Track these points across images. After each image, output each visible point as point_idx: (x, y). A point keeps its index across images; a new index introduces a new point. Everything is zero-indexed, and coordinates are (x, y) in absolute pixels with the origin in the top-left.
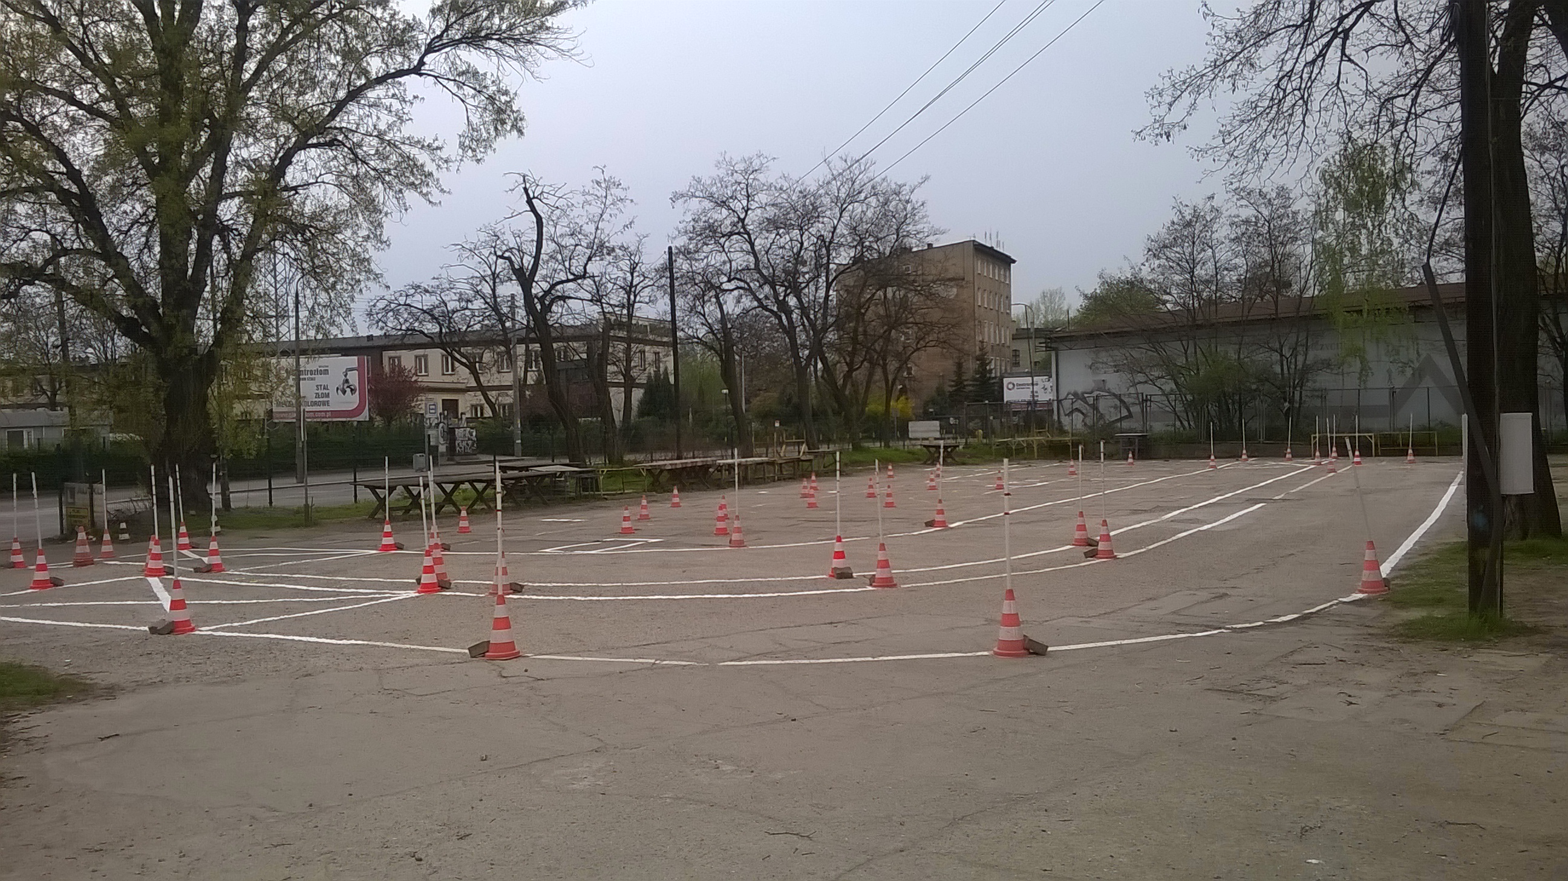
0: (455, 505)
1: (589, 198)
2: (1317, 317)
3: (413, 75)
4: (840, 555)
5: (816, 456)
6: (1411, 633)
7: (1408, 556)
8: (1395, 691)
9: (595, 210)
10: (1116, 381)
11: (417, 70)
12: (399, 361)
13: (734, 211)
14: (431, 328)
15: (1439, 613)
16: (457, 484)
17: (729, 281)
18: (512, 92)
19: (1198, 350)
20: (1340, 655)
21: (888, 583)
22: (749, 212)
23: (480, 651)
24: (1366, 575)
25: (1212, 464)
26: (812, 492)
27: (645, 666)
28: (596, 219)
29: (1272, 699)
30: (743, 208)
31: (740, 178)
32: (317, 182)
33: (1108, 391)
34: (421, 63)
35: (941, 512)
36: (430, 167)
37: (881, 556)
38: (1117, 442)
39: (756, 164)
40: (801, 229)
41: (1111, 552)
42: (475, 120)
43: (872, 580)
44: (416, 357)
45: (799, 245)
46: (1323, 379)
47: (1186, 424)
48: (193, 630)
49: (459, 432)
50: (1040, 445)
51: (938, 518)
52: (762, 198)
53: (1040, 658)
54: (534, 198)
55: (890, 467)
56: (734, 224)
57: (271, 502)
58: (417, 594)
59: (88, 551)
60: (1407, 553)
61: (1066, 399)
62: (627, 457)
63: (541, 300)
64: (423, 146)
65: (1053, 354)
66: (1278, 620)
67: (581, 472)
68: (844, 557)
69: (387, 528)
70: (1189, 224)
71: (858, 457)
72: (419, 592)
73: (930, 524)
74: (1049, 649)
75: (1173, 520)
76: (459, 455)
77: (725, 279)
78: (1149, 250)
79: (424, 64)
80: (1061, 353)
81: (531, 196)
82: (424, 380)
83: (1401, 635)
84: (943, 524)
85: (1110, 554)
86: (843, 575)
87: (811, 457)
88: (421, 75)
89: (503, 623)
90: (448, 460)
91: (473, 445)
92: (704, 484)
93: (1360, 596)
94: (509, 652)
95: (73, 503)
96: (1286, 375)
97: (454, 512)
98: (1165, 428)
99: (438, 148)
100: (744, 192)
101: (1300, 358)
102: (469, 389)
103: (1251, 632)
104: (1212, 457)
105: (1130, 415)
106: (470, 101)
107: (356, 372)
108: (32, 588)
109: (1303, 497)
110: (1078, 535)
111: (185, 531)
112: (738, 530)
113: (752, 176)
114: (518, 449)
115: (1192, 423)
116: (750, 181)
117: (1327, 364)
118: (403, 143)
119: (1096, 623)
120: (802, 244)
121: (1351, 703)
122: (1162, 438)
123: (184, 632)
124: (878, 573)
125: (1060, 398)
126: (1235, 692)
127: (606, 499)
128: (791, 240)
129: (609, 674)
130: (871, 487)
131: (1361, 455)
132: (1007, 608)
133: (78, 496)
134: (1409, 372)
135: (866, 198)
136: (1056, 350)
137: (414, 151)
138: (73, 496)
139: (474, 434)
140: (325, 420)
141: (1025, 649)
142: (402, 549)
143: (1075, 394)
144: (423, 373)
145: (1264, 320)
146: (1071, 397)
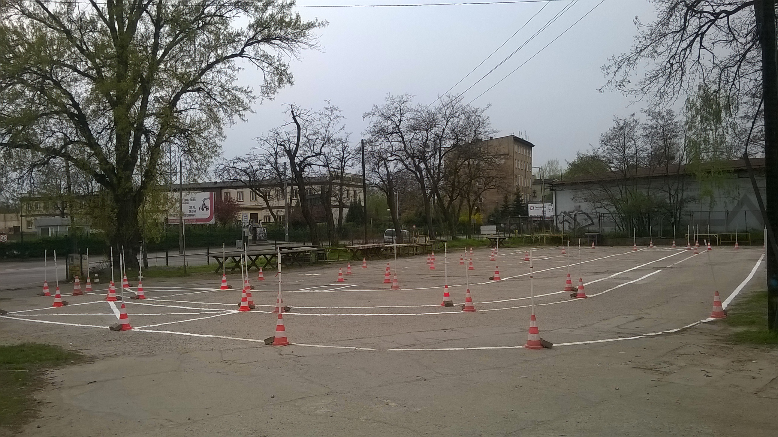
0: (257, 266)
1: (322, 116)
2: (688, 175)
3: (238, 57)
4: (447, 295)
5: (434, 243)
6: (739, 339)
7: (736, 298)
8: (731, 370)
9: (326, 121)
10: (585, 206)
11: (241, 55)
12: (230, 194)
13: (394, 122)
14: (245, 178)
15: (753, 329)
16: (258, 256)
17: (391, 156)
18: (287, 64)
19: (627, 191)
20: (702, 350)
21: (471, 309)
22: (402, 122)
23: (270, 341)
24: (715, 309)
25: (635, 248)
26: (432, 261)
27: (351, 350)
28: (326, 126)
29: (667, 373)
30: (399, 120)
31: (397, 106)
32: (191, 108)
33: (582, 211)
34: (243, 51)
35: (497, 273)
36: (246, 101)
37: (468, 296)
38: (586, 237)
39: (405, 98)
40: (427, 131)
41: (584, 294)
42: (268, 78)
43: (463, 308)
44: (238, 192)
45: (426, 138)
46: (691, 206)
47: (621, 228)
48: (131, 328)
49: (258, 230)
50: (547, 238)
51: (496, 276)
52: (408, 115)
53: (549, 350)
54: (296, 116)
55: (471, 249)
56: (394, 128)
57: (167, 264)
58: (239, 312)
59: (80, 288)
60: (735, 297)
61: (560, 215)
62: (341, 243)
63: (299, 165)
64: (242, 91)
65: (554, 192)
66: (670, 331)
67: (318, 250)
68: (449, 296)
69: (224, 278)
70: (622, 128)
71: (455, 243)
72: (239, 310)
73: (492, 279)
74: (554, 345)
75: (615, 278)
76: (258, 240)
77: (390, 155)
78: (602, 141)
79: (244, 51)
80: (558, 193)
81: (295, 115)
82: (242, 204)
83: (733, 341)
84: (498, 279)
85: (583, 296)
86: (449, 305)
87: (432, 243)
88: (242, 57)
89: (281, 328)
90: (253, 243)
91: (265, 236)
92: (378, 256)
93: (712, 319)
94: (284, 342)
95: (73, 264)
96: (672, 204)
97: (256, 270)
98: (610, 230)
99: (249, 92)
100: (399, 113)
101: (680, 196)
102: (263, 208)
103: (656, 338)
104: (635, 245)
105: (593, 224)
106: (266, 69)
107: (209, 200)
108: (53, 306)
109: (682, 267)
110: (567, 285)
111: (126, 278)
112: (396, 281)
113: (403, 105)
114: (287, 238)
115: (624, 228)
116: (402, 107)
117: (693, 199)
118: (233, 89)
119: (577, 332)
120: (427, 137)
121: (708, 376)
122: (609, 235)
123: (126, 329)
124: (467, 304)
125: (558, 214)
126: (648, 369)
127: (330, 264)
128: (422, 136)
129: (333, 354)
130: (462, 259)
131: (711, 245)
132: (532, 324)
133: (75, 261)
134: (736, 202)
135: (459, 115)
137: (238, 94)
138: (72, 261)
139: (266, 230)
140: (193, 223)
141: (541, 345)
142: (231, 288)
143: (565, 213)
144: (241, 200)
145: (661, 176)
146: (563, 214)
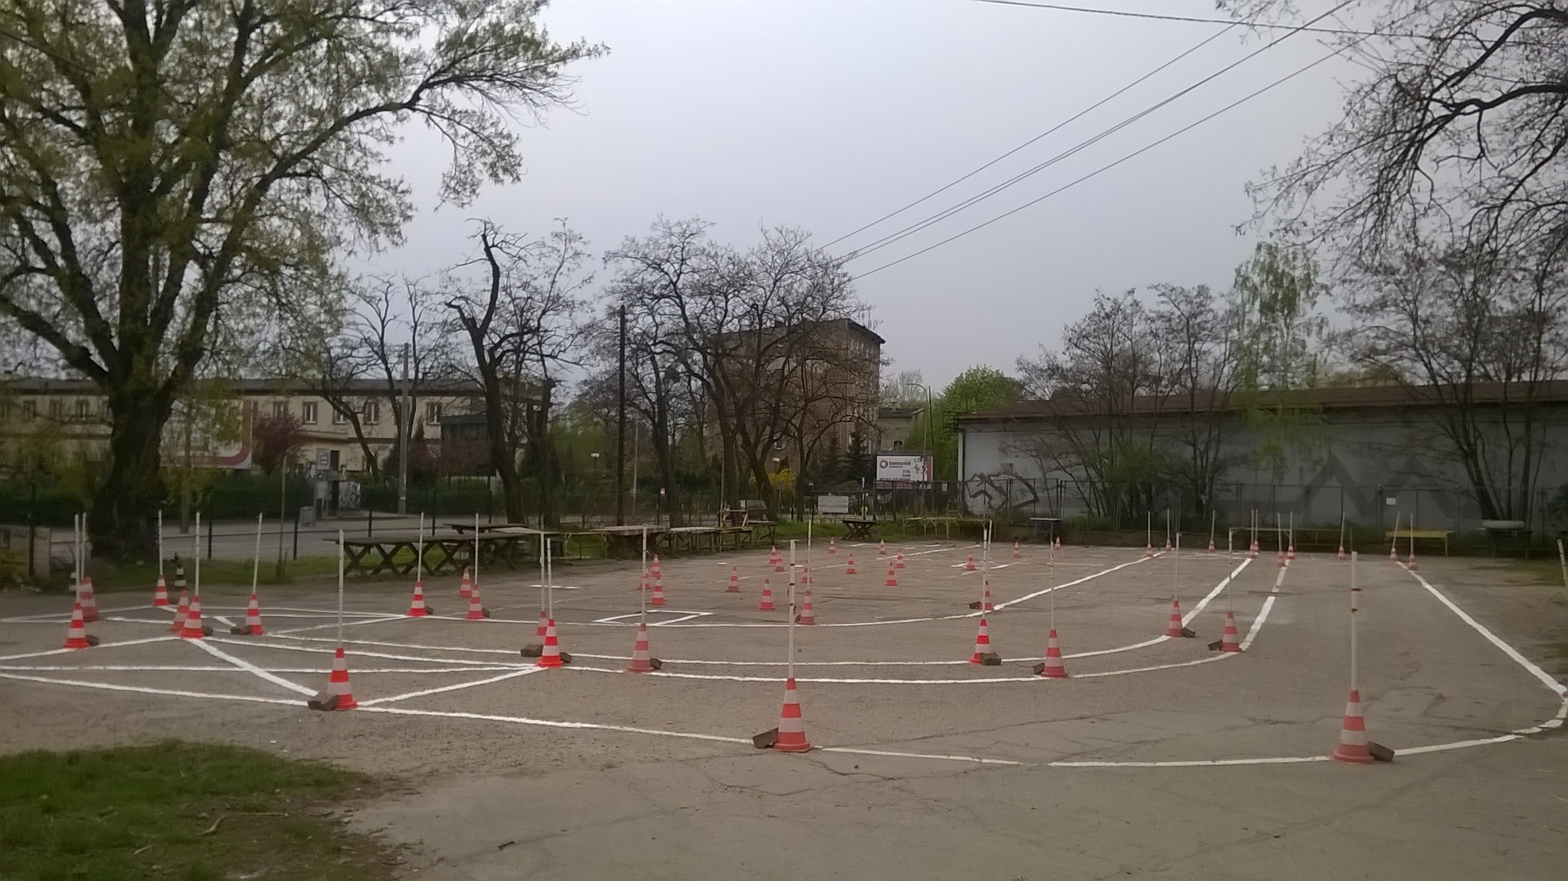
2: (1230, 413)
3: (403, 110)
4: (983, 640)
9: (553, 262)
10: (1026, 466)
11: (409, 105)
12: (286, 409)
13: (666, 273)
14: (315, 374)
19: (1113, 440)
21: (1059, 673)
22: (682, 276)
23: (767, 741)
28: (553, 271)
30: (676, 271)
31: (676, 241)
33: (1016, 475)
34: (416, 97)
37: (1052, 643)
38: (1031, 526)
39: (693, 227)
40: (726, 297)
41: (1237, 644)
44: (304, 404)
46: (1234, 474)
47: (1095, 510)
48: (355, 705)
50: (952, 526)
54: (493, 246)
56: (665, 287)
61: (971, 481)
65: (960, 435)
67: (546, 535)
68: (989, 642)
69: (418, 591)
70: (1108, 316)
73: (976, 606)
74: (1395, 755)
77: (652, 342)
79: (419, 99)
80: (969, 436)
81: (490, 244)
82: (310, 428)
84: (989, 607)
85: (1235, 647)
86: (992, 661)
88: (414, 110)
89: (792, 711)
91: (357, 500)
94: (798, 744)
96: (1199, 469)
98: (1079, 514)
100: (679, 255)
101: (1211, 454)
102: (350, 441)
104: (1149, 546)
105: (1036, 500)
106: (460, 140)
110: (1172, 625)
111: (163, 585)
112: (809, 606)
113: (688, 240)
114: (402, 506)
115: (1101, 510)
116: (686, 245)
117: (1244, 460)
120: (726, 311)
122: (1074, 525)
123: (348, 709)
124: (1050, 662)
125: (966, 479)
128: (715, 307)
131: (1294, 551)
132: (1351, 710)
134: (1319, 469)
135: (801, 270)
136: (964, 431)
139: (359, 488)
141: (1371, 754)
142: (437, 614)
143: (982, 476)
144: (312, 422)
145: (1176, 413)
146: (977, 478)
